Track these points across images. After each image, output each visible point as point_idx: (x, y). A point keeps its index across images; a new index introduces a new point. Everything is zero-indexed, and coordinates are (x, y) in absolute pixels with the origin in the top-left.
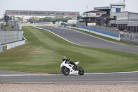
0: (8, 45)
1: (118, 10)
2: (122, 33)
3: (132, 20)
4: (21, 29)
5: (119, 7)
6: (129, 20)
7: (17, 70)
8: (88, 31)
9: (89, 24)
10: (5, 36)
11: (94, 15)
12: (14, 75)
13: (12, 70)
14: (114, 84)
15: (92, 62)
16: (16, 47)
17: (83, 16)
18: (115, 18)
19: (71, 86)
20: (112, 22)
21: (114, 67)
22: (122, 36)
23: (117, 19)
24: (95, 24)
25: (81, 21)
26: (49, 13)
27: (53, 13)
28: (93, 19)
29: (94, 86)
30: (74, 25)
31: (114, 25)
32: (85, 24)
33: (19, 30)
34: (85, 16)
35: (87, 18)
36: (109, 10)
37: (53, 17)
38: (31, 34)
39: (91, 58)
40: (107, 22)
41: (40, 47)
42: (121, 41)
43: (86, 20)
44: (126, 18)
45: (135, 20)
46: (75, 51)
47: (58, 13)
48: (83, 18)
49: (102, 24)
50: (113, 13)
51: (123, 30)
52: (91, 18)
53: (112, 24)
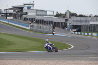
1: (29, 8)
3: (39, 15)
5: (30, 6)
6: (36, 15)
9: (8, 18)
11: (12, 11)
15: (9, 44)
17: (4, 12)
18: (26, 14)
20: (24, 16)
21: (25, 48)
22: (32, 26)
23: (28, 14)
24: (12, 18)
25: (3, 16)
28: (11, 14)
29: (10, 61)
31: (26, 19)
32: (5, 17)
34: (6, 12)
35: (7, 13)
39: (9, 41)
40: (21, 16)
42: (31, 30)
43: (6, 15)
44: (35, 14)
45: (41, 15)
48: (4, 13)
49: (17, 17)
50: (25, 10)
51: (32, 22)
52: (10, 14)
53: (24, 18)
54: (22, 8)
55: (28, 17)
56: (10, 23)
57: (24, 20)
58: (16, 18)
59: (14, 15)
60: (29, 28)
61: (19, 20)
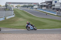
0: (7, 17)
4: (13, 10)
5: (56, 1)
7: (10, 28)
8: (43, 11)
9: (43, 8)
10: (6, 13)
11: (45, 4)
12: (9, 30)
13: (8, 28)
14: (53, 34)
16: (11, 18)
17: (40, 5)
18: (54, 5)
19: (34, 35)
20: (53, 7)
21: (53, 27)
22: (58, 13)
23: (56, 6)
24: (45, 8)
25: (39, 7)
26: (25, 3)
27: (27, 3)
29: (44, 35)
30: (36, 9)
32: (41, 8)
33: (12, 11)
34: (41, 5)
35: (42, 5)
37: (27, 5)
38: (17, 12)
40: (51, 7)
41: (21, 18)
42: (57, 15)
43: (42, 6)
44: (59, 5)
46: (36, 20)
47: (29, 3)
49: (49, 8)
50: (53, 3)
51: (58, 10)
52: (44, 5)
53: (53, 8)
54: (51, 2)
55: (55, 8)
56: (44, 11)
57: (53, 9)
58: (48, 8)
59: (47, 7)
60: (56, 14)
61: (49, 10)
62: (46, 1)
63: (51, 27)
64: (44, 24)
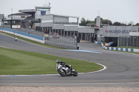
1: (43, 13)
2: (46, 35)
3: (57, 23)
5: (44, 10)
6: (54, 23)
8: (13, 33)
9: (13, 27)
11: (19, 17)
17: (8, 19)
18: (39, 21)
20: (37, 25)
22: (47, 39)
23: (42, 22)
24: (19, 27)
25: (6, 24)
28: (17, 22)
29: (16, 88)
31: (38, 29)
32: (10, 26)
34: (10, 19)
35: (11, 21)
36: (34, 13)
39: (14, 60)
40: (32, 25)
42: (45, 44)
44: (51, 21)
45: (60, 23)
48: (8, 21)
49: (27, 26)
50: (38, 15)
51: (47, 32)
53: (37, 27)
54: (33, 13)
55: (42, 26)
56: (16, 34)
57: (37, 30)
58: (25, 27)
59: (23, 23)
60: (43, 42)
61: (29, 30)
62: (20, 11)
63: (31, 70)
64: (16, 63)
